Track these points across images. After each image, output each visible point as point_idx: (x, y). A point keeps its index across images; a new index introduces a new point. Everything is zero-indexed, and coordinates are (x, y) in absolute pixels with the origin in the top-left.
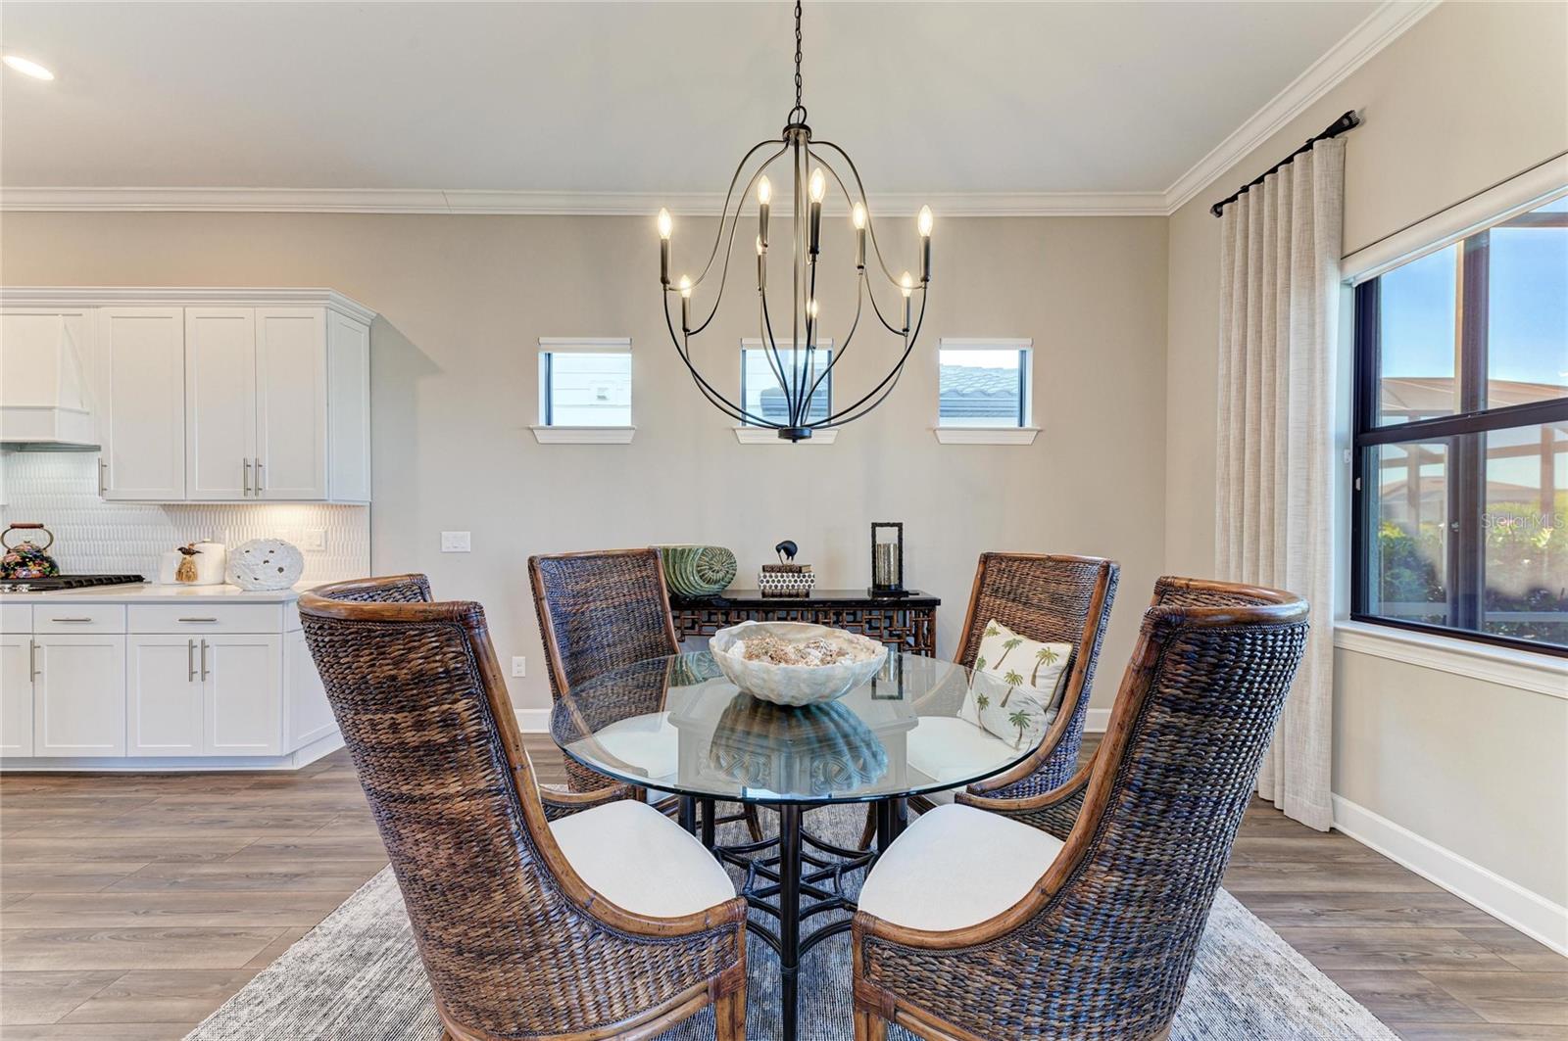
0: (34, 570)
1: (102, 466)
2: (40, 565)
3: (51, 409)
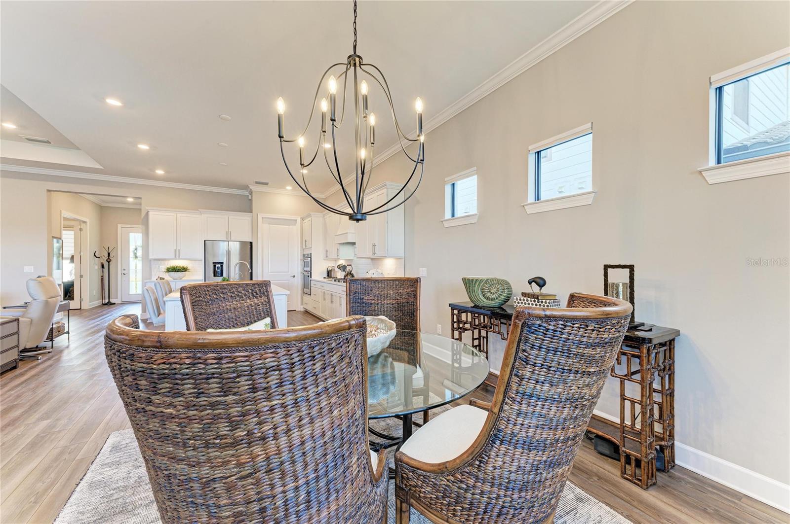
3: (347, 233)
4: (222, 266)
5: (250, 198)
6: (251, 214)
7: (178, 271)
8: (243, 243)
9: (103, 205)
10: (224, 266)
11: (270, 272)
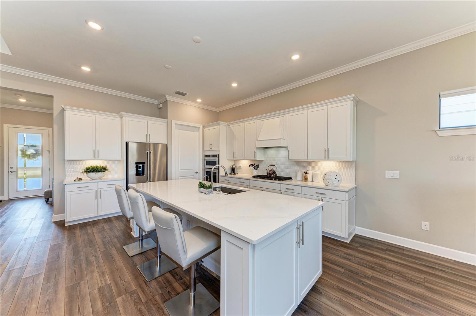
1: (289, 152)
2: (274, 174)
3: (280, 139)
4: (143, 166)
5: (161, 106)
6: (167, 120)
10: (146, 165)
11: (180, 170)
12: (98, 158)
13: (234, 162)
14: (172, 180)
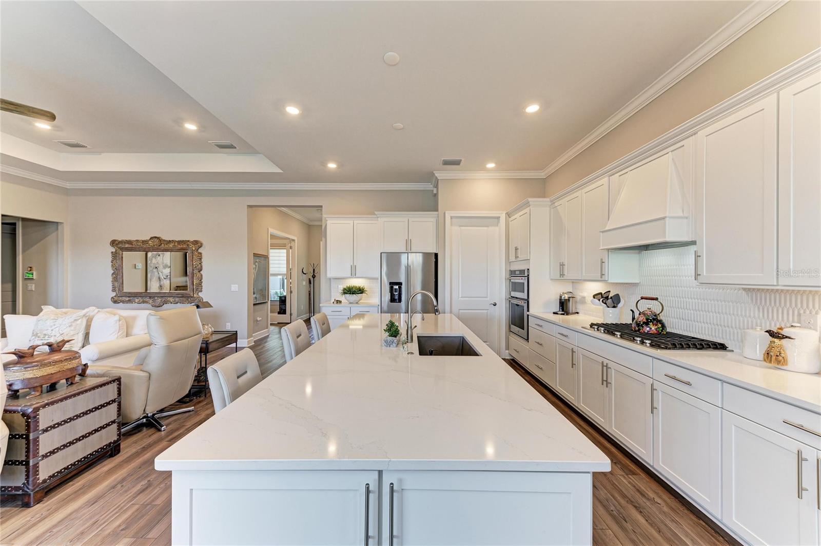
0: (653, 328)
1: (697, 256)
2: (656, 325)
3: (664, 218)
4: (400, 288)
5: (435, 192)
6: (437, 213)
7: (353, 294)
8: (426, 255)
9: (311, 223)
10: (403, 287)
11: (461, 297)
12: (355, 275)
13: (571, 285)
14: (445, 313)
